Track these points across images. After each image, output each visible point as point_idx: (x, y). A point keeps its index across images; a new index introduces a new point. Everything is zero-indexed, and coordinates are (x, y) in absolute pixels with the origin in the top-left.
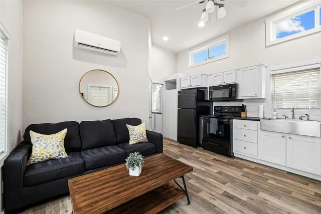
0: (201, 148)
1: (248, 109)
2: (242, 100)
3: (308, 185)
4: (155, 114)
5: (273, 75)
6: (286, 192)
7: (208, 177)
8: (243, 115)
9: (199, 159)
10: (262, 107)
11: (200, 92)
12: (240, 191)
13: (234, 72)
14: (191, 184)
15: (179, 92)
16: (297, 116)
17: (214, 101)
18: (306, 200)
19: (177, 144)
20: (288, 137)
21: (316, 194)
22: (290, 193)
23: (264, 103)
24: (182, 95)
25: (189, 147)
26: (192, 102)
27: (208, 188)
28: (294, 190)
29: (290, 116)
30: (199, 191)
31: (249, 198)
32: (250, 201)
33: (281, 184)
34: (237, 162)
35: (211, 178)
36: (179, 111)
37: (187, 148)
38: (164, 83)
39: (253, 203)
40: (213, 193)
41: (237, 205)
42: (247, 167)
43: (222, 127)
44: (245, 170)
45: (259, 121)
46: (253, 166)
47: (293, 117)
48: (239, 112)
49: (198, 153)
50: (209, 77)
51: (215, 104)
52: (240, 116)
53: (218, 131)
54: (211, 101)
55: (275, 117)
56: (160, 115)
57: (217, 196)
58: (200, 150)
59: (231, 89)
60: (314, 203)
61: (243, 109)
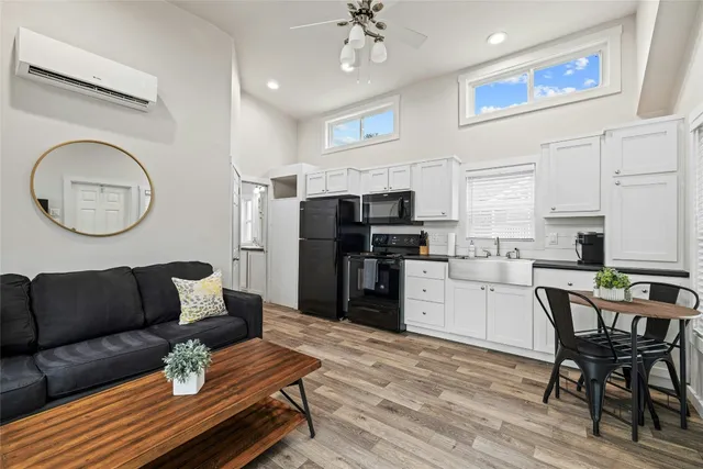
0: (346, 321)
1: (430, 239)
2: (421, 223)
3: (514, 367)
4: (250, 253)
5: (470, 178)
6: (482, 384)
7: (355, 376)
8: (423, 250)
9: (342, 343)
10: (452, 236)
11: (346, 205)
12: (409, 393)
13: (407, 168)
14: (319, 395)
15: (302, 204)
16: (504, 252)
17: (374, 224)
18: (508, 392)
19: (298, 316)
20: (489, 288)
21: (525, 381)
22: (488, 384)
23: (457, 230)
24: (309, 209)
25: (321, 320)
26: (328, 227)
27: (353, 398)
28: (496, 380)
29: (494, 252)
30: (335, 406)
31: (425, 405)
32: (426, 411)
33: (477, 372)
34: (410, 342)
35: (361, 378)
36: (301, 243)
37: (317, 322)
38: (270, 183)
39: (431, 413)
40: (362, 407)
41: (403, 421)
42: (425, 349)
43: (386, 274)
44: (423, 354)
45: (447, 261)
46: (437, 345)
47: (498, 255)
48: (415, 247)
49: (339, 331)
50: (363, 175)
51: (374, 230)
52: (418, 254)
53: (377, 285)
54: (367, 224)
55: (472, 254)
56: (261, 254)
57: (368, 410)
58: (346, 325)
59: (402, 202)
60: (518, 395)
61: (422, 239)
